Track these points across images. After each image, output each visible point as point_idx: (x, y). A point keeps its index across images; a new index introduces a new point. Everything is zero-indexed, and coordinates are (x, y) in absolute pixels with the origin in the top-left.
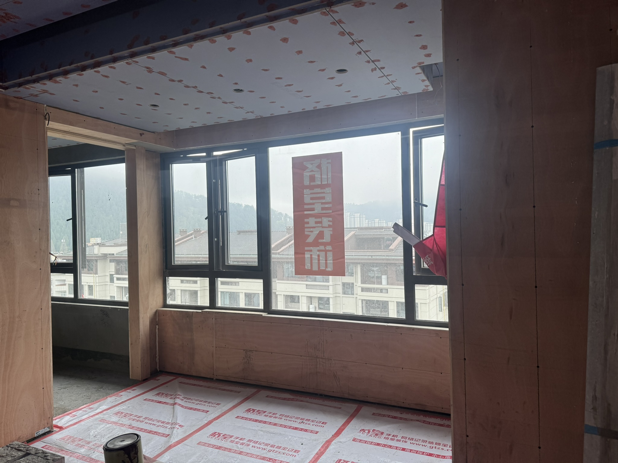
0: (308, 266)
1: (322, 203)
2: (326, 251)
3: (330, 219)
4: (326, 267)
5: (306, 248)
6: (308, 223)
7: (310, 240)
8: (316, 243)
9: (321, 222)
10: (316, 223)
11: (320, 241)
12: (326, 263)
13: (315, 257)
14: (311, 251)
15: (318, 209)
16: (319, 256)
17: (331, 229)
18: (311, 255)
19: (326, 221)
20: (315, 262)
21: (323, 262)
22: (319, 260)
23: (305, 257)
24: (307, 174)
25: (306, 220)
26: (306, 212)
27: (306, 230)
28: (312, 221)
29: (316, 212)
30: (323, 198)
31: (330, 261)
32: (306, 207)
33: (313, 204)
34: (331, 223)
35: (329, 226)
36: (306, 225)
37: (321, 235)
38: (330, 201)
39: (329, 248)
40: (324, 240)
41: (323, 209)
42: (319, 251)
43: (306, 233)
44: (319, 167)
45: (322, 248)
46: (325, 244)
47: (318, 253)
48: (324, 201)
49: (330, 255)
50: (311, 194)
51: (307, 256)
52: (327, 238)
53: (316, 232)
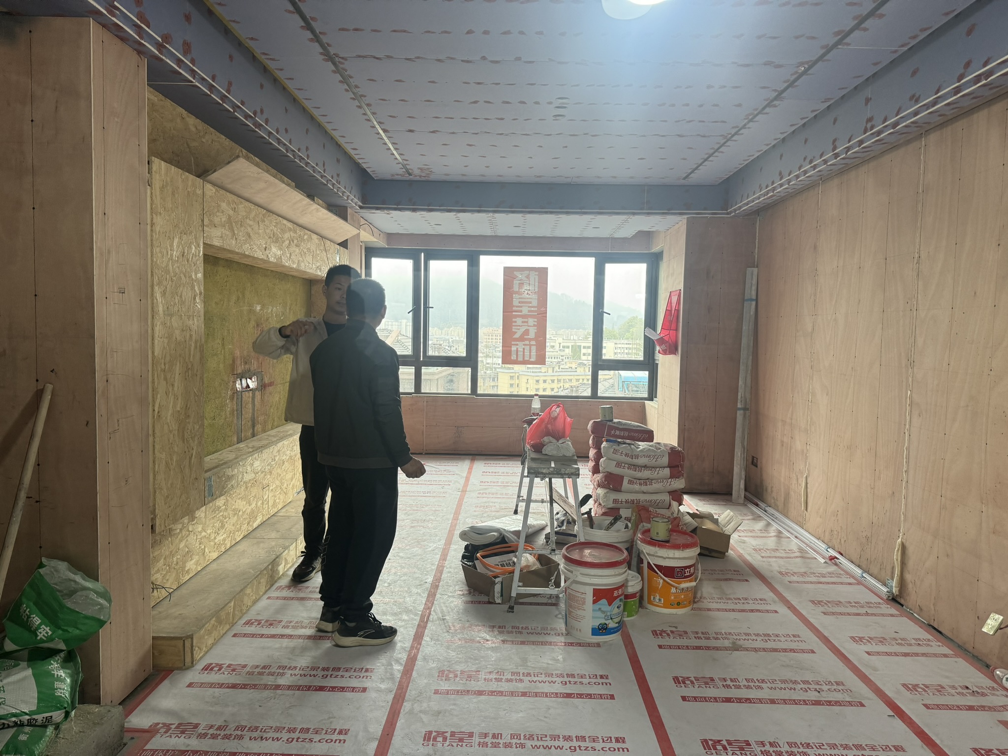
0: (514, 357)
1: (529, 307)
2: (530, 345)
3: (536, 320)
4: (530, 358)
5: (513, 343)
6: (516, 322)
7: (517, 336)
8: (522, 339)
10: (523, 322)
11: (525, 337)
12: (530, 355)
13: (521, 349)
14: (517, 345)
15: (525, 310)
16: (524, 349)
17: (536, 328)
18: (517, 348)
19: (531, 321)
20: (520, 354)
21: (527, 353)
22: (524, 352)
23: (511, 351)
24: (516, 282)
25: (514, 320)
26: (514, 313)
27: (513, 327)
28: (519, 321)
29: (523, 313)
30: (530, 303)
31: (534, 353)
32: (515, 309)
33: (521, 307)
34: (536, 323)
35: (534, 326)
36: (514, 324)
37: (527, 332)
38: (536, 305)
39: (533, 343)
40: (529, 337)
41: (529, 311)
42: (524, 345)
43: (513, 330)
44: (528, 277)
45: (527, 342)
46: (530, 340)
47: (523, 347)
48: (530, 305)
49: (534, 349)
50: (519, 298)
51: (514, 348)
52: (532, 335)
53: (523, 329)
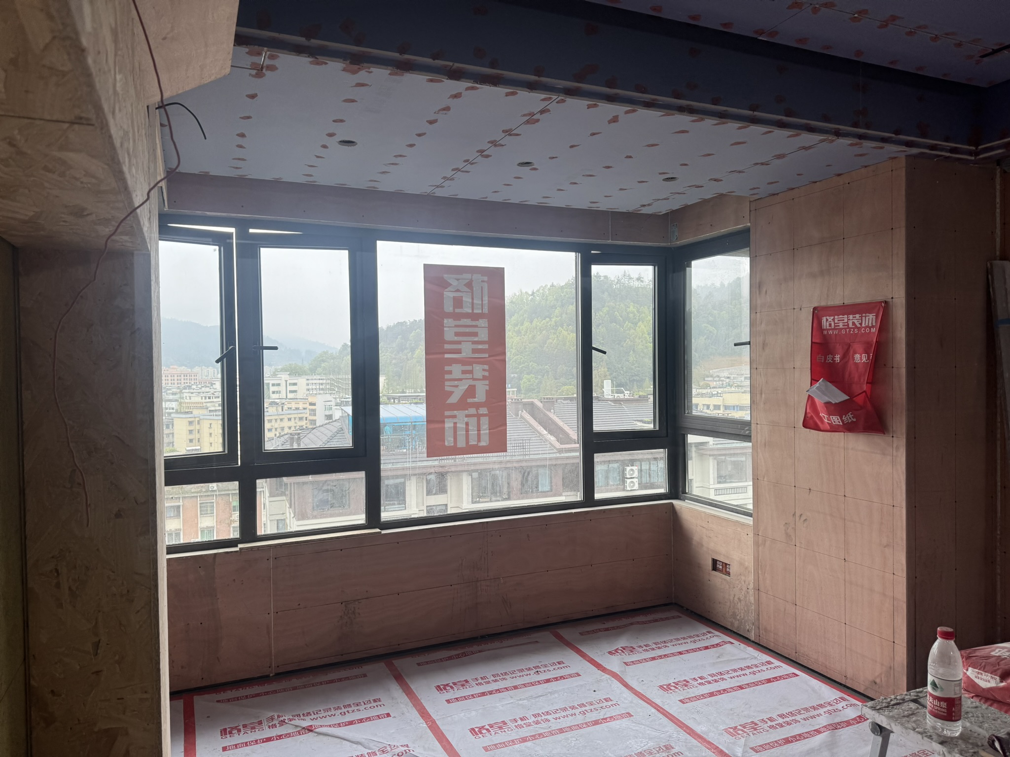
0: (449, 441)
1: (474, 343)
2: (479, 416)
3: (486, 367)
4: (479, 440)
5: (447, 413)
6: (450, 372)
7: (454, 399)
8: (462, 404)
9: (471, 372)
10: (464, 372)
11: (470, 400)
12: (479, 435)
13: (461, 426)
14: (455, 417)
15: (467, 350)
16: (467, 424)
17: (487, 382)
18: (455, 423)
19: (479, 370)
20: (461, 433)
21: (473, 432)
22: (467, 430)
23: (444, 428)
24: (449, 295)
25: (447, 368)
26: (447, 356)
27: (447, 383)
28: (456, 370)
29: (463, 355)
30: (475, 334)
31: (485, 431)
32: (447, 346)
33: (459, 343)
34: (487, 374)
35: (484, 378)
36: (447, 377)
37: (471, 391)
38: (486, 339)
39: (483, 411)
40: (476, 400)
41: (475, 351)
42: (467, 416)
43: (447, 389)
44: (469, 285)
45: (472, 411)
46: (477, 406)
47: (466, 419)
48: (476, 339)
49: (485, 422)
50: (456, 326)
51: (449, 425)
52: (481, 396)
53: (463, 387)
